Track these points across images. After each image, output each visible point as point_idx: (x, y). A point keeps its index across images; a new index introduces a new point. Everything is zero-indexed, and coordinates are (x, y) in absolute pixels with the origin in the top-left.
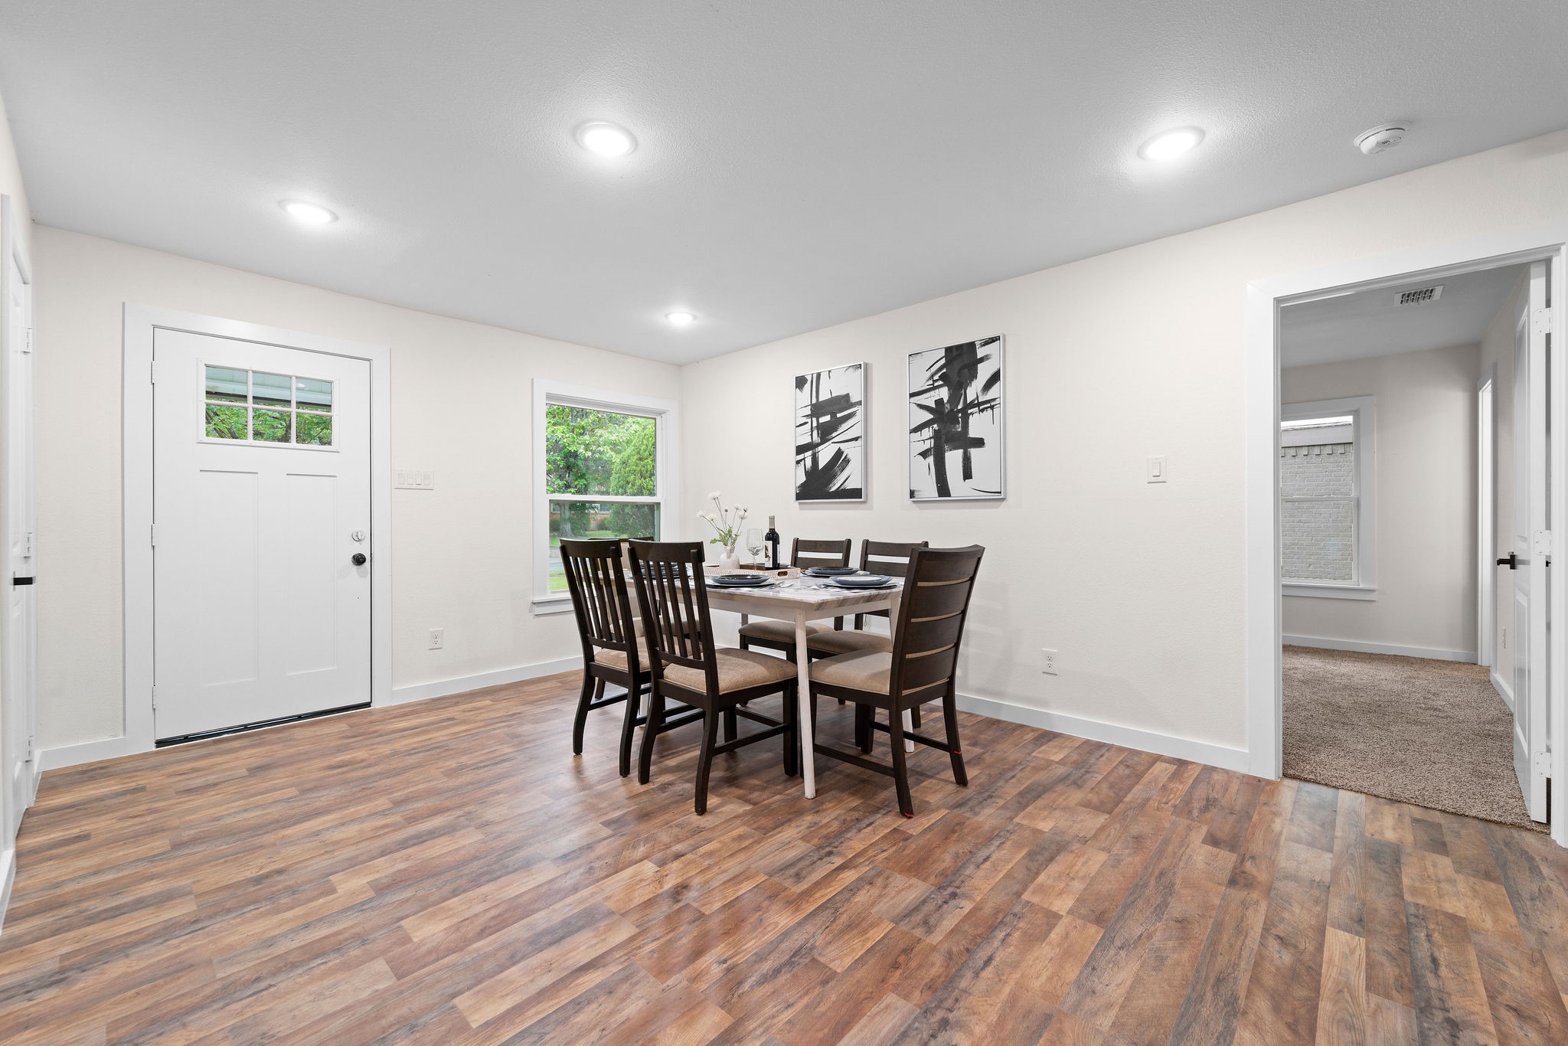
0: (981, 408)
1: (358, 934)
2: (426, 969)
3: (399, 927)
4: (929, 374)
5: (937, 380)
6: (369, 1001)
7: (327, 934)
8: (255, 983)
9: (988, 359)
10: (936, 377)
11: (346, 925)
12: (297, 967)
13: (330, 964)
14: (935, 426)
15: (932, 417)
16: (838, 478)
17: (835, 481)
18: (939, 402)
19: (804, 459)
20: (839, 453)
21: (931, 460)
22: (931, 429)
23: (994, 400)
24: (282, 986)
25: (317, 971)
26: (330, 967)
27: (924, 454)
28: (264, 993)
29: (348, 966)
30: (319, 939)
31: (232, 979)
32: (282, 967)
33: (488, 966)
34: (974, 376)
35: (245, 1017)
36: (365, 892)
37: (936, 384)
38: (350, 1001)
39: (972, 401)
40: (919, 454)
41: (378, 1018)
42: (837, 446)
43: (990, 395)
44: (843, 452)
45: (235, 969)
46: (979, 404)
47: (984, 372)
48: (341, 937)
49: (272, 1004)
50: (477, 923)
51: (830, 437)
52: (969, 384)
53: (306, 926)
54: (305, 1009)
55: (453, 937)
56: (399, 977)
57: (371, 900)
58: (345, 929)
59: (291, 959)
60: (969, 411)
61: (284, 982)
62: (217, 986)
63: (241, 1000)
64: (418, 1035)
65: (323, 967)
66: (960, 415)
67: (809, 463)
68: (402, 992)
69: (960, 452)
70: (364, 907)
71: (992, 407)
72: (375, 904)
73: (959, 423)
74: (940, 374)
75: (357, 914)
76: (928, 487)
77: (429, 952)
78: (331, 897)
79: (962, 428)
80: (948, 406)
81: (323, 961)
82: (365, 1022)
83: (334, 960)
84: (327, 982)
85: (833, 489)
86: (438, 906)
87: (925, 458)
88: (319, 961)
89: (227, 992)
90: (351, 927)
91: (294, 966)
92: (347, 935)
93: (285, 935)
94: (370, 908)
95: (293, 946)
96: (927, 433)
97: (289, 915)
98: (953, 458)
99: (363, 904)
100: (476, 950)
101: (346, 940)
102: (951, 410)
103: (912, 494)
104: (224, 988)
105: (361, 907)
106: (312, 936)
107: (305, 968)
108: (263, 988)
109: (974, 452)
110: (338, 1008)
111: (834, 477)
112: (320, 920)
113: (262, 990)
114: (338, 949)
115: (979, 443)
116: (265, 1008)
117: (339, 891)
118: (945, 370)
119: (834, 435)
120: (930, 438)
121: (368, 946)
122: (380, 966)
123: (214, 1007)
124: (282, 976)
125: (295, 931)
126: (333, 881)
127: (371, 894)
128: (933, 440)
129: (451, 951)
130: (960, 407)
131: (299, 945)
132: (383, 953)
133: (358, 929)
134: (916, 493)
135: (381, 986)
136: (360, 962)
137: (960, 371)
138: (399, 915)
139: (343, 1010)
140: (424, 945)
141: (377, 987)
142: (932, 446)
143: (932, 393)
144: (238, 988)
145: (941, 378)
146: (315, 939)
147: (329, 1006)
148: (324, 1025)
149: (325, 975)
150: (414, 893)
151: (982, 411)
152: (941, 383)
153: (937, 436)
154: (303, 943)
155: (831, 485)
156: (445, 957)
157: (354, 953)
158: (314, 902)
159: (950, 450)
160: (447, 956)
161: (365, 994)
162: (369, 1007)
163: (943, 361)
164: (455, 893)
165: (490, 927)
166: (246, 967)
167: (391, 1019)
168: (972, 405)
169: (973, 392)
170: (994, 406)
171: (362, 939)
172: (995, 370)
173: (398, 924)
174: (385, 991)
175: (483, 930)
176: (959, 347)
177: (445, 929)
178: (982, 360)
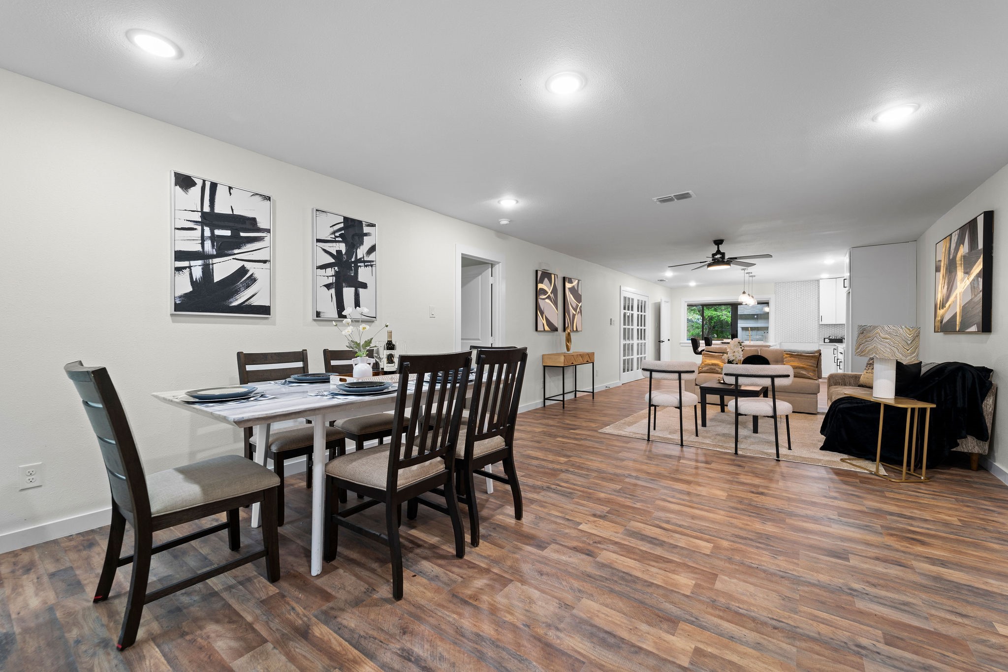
0: (366, 264)
1: (712, 608)
2: (705, 569)
3: (693, 593)
4: (332, 230)
5: (337, 237)
6: (736, 578)
7: (725, 622)
8: (776, 627)
9: (370, 236)
10: (337, 234)
11: (713, 618)
12: (752, 617)
13: (737, 605)
14: (336, 268)
15: (334, 261)
16: (242, 294)
17: (237, 297)
18: (339, 252)
19: (190, 267)
20: (242, 271)
21: (333, 291)
22: (333, 269)
23: (373, 261)
24: (765, 614)
25: (745, 607)
26: (738, 603)
27: (328, 286)
28: (775, 618)
29: (731, 597)
30: (732, 623)
31: (788, 641)
32: (760, 624)
33: (685, 552)
34: (362, 243)
35: (789, 614)
36: (682, 630)
37: (337, 239)
38: (742, 583)
39: (360, 259)
40: (324, 286)
41: (737, 570)
42: (241, 264)
43: (371, 257)
44: (248, 271)
45: (784, 646)
46: (364, 262)
47: (368, 242)
48: (721, 614)
49: (774, 609)
50: (665, 566)
51: (230, 252)
52: (358, 247)
53: (732, 638)
54: (761, 595)
55: (680, 570)
56: (716, 575)
57: (687, 621)
58: (715, 617)
59: (753, 624)
60: (359, 264)
61: (763, 615)
62: (798, 643)
63: (787, 624)
64: (730, 556)
65: (741, 606)
66: (353, 265)
67: (198, 273)
68: (721, 570)
69: (353, 289)
70: (694, 619)
71: (372, 266)
72: (687, 617)
73: (352, 271)
74: (340, 233)
75: (701, 620)
76: (330, 310)
77: (696, 573)
78: (702, 646)
79: (354, 274)
80: (345, 256)
81: (739, 609)
82: (743, 573)
83: (734, 605)
84: (745, 598)
85: (235, 304)
86: (665, 586)
87: (328, 290)
88: (741, 611)
89: (793, 634)
90: (711, 615)
91: (754, 620)
92: (717, 612)
93: (747, 644)
94: (692, 616)
95: (747, 631)
96: (330, 271)
97: (735, 658)
98: (348, 293)
99: (692, 623)
100: (680, 559)
101: (720, 610)
102: (347, 261)
103: (318, 314)
104: (794, 638)
105: (695, 622)
106: (733, 629)
107: (749, 613)
108: (774, 621)
109: (361, 291)
110: (748, 585)
111: (237, 292)
112: (721, 635)
113: (775, 620)
114: (728, 609)
115: (364, 286)
116: (778, 610)
117: (693, 647)
118: (343, 232)
119: (236, 251)
120: (333, 276)
121: (715, 598)
122: (718, 585)
123: (801, 631)
124: (763, 619)
125: (741, 642)
126: (688, 660)
127: (682, 625)
128: (334, 278)
129: (689, 567)
130: (353, 260)
131: (744, 629)
132: (712, 589)
133: (710, 610)
134: (321, 314)
135: (726, 578)
136: (724, 594)
137: (353, 236)
138: (685, 599)
139: (747, 582)
140: (693, 577)
141: (728, 579)
142: (334, 281)
143: (334, 244)
144: (787, 632)
145: (341, 236)
146: (734, 625)
147: (751, 589)
148: (758, 584)
149: (743, 602)
150: (664, 603)
151: (366, 266)
152: (340, 239)
153: (337, 275)
154: (741, 628)
155: (231, 300)
156: (693, 567)
157: (723, 600)
158: (714, 653)
159: (347, 287)
160: (691, 566)
161: (735, 581)
162: (737, 576)
163: (342, 225)
164: (651, 585)
165: (663, 561)
166: (778, 642)
167: (734, 566)
168: (360, 261)
169: (361, 252)
170: (372, 265)
171: (713, 604)
172: (373, 244)
173: (692, 595)
174: (725, 575)
175: (668, 562)
176: (353, 220)
177: (678, 575)
178: (366, 235)
